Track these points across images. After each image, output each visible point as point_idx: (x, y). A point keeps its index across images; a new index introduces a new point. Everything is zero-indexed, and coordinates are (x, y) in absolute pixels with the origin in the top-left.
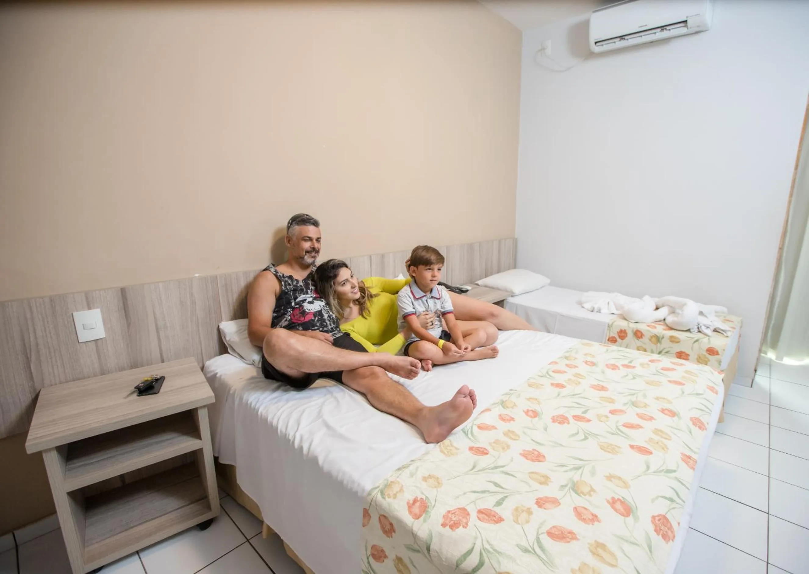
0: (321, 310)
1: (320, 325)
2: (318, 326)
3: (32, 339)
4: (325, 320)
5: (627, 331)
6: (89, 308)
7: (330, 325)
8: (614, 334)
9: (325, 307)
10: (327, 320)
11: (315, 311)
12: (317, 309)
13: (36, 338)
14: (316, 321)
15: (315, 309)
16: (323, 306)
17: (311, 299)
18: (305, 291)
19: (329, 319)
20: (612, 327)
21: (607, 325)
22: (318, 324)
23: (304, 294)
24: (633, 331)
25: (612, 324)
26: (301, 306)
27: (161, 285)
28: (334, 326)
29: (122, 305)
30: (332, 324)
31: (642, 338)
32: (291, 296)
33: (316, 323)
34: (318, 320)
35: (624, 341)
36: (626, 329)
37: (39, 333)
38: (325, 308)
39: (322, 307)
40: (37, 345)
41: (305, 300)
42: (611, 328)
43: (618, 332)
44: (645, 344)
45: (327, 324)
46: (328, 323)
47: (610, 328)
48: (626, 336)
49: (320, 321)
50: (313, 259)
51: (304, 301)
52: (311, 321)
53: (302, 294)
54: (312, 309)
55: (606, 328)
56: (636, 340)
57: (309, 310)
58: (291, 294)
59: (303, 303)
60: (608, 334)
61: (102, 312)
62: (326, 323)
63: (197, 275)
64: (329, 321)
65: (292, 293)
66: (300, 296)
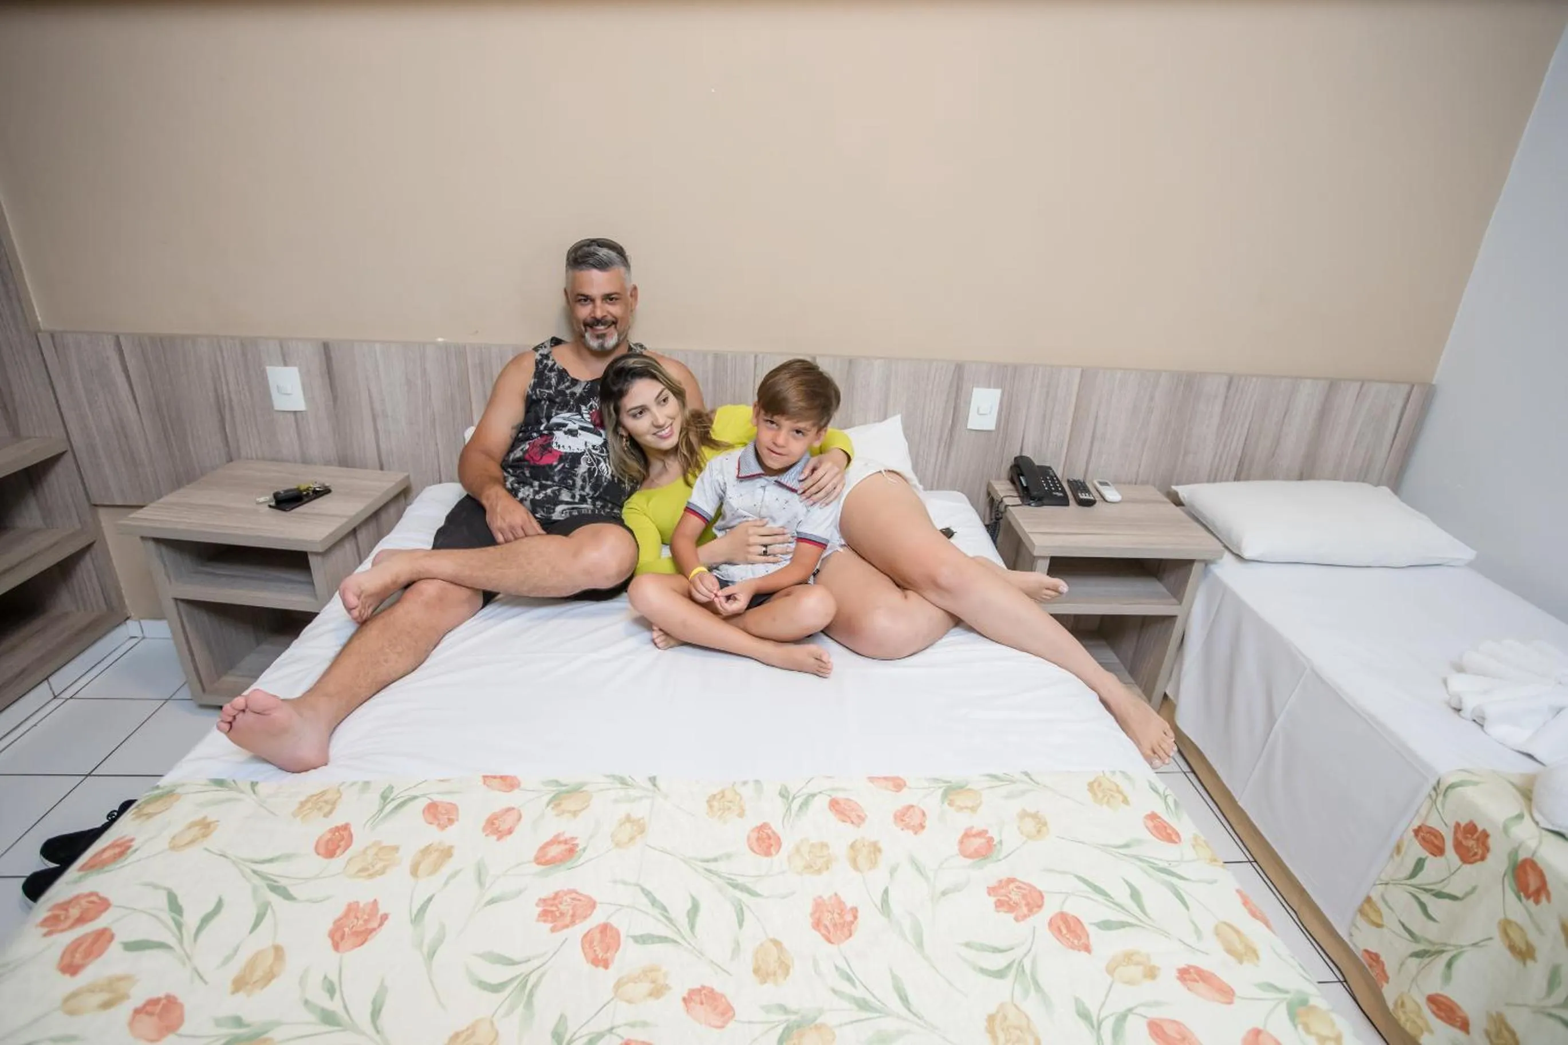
0: (582, 454)
1: (559, 480)
2: (554, 482)
3: (225, 392)
4: (576, 475)
5: (1491, 842)
6: (286, 364)
7: (583, 488)
8: (1443, 823)
9: (596, 449)
10: (579, 476)
11: (568, 450)
12: (576, 448)
13: (229, 392)
14: (556, 470)
15: (570, 447)
16: (594, 446)
17: (576, 427)
18: (573, 405)
19: (584, 477)
20: (1445, 795)
21: (1433, 782)
22: (556, 479)
23: (569, 411)
24: (1514, 852)
25: (1451, 787)
26: (551, 435)
27: (378, 346)
28: (591, 493)
29: (325, 366)
30: (587, 490)
31: (1537, 902)
32: (543, 410)
33: (554, 476)
34: (560, 471)
35: (1467, 868)
36: (1489, 831)
37: (232, 387)
38: (593, 451)
39: (590, 447)
40: (230, 400)
41: (565, 425)
42: (1440, 798)
43: (1458, 825)
44: (1540, 930)
45: (574, 484)
46: (579, 482)
47: (1437, 795)
48: (1483, 858)
49: (564, 472)
50: (600, 341)
51: (560, 426)
52: (547, 469)
53: (565, 411)
54: (563, 447)
55: (1428, 789)
56: (1511, 896)
57: (559, 446)
58: (545, 407)
59: (558, 430)
60: (1423, 812)
61: (300, 371)
62: (574, 481)
63: (440, 340)
64: (584, 480)
65: (547, 406)
66: (557, 414)
